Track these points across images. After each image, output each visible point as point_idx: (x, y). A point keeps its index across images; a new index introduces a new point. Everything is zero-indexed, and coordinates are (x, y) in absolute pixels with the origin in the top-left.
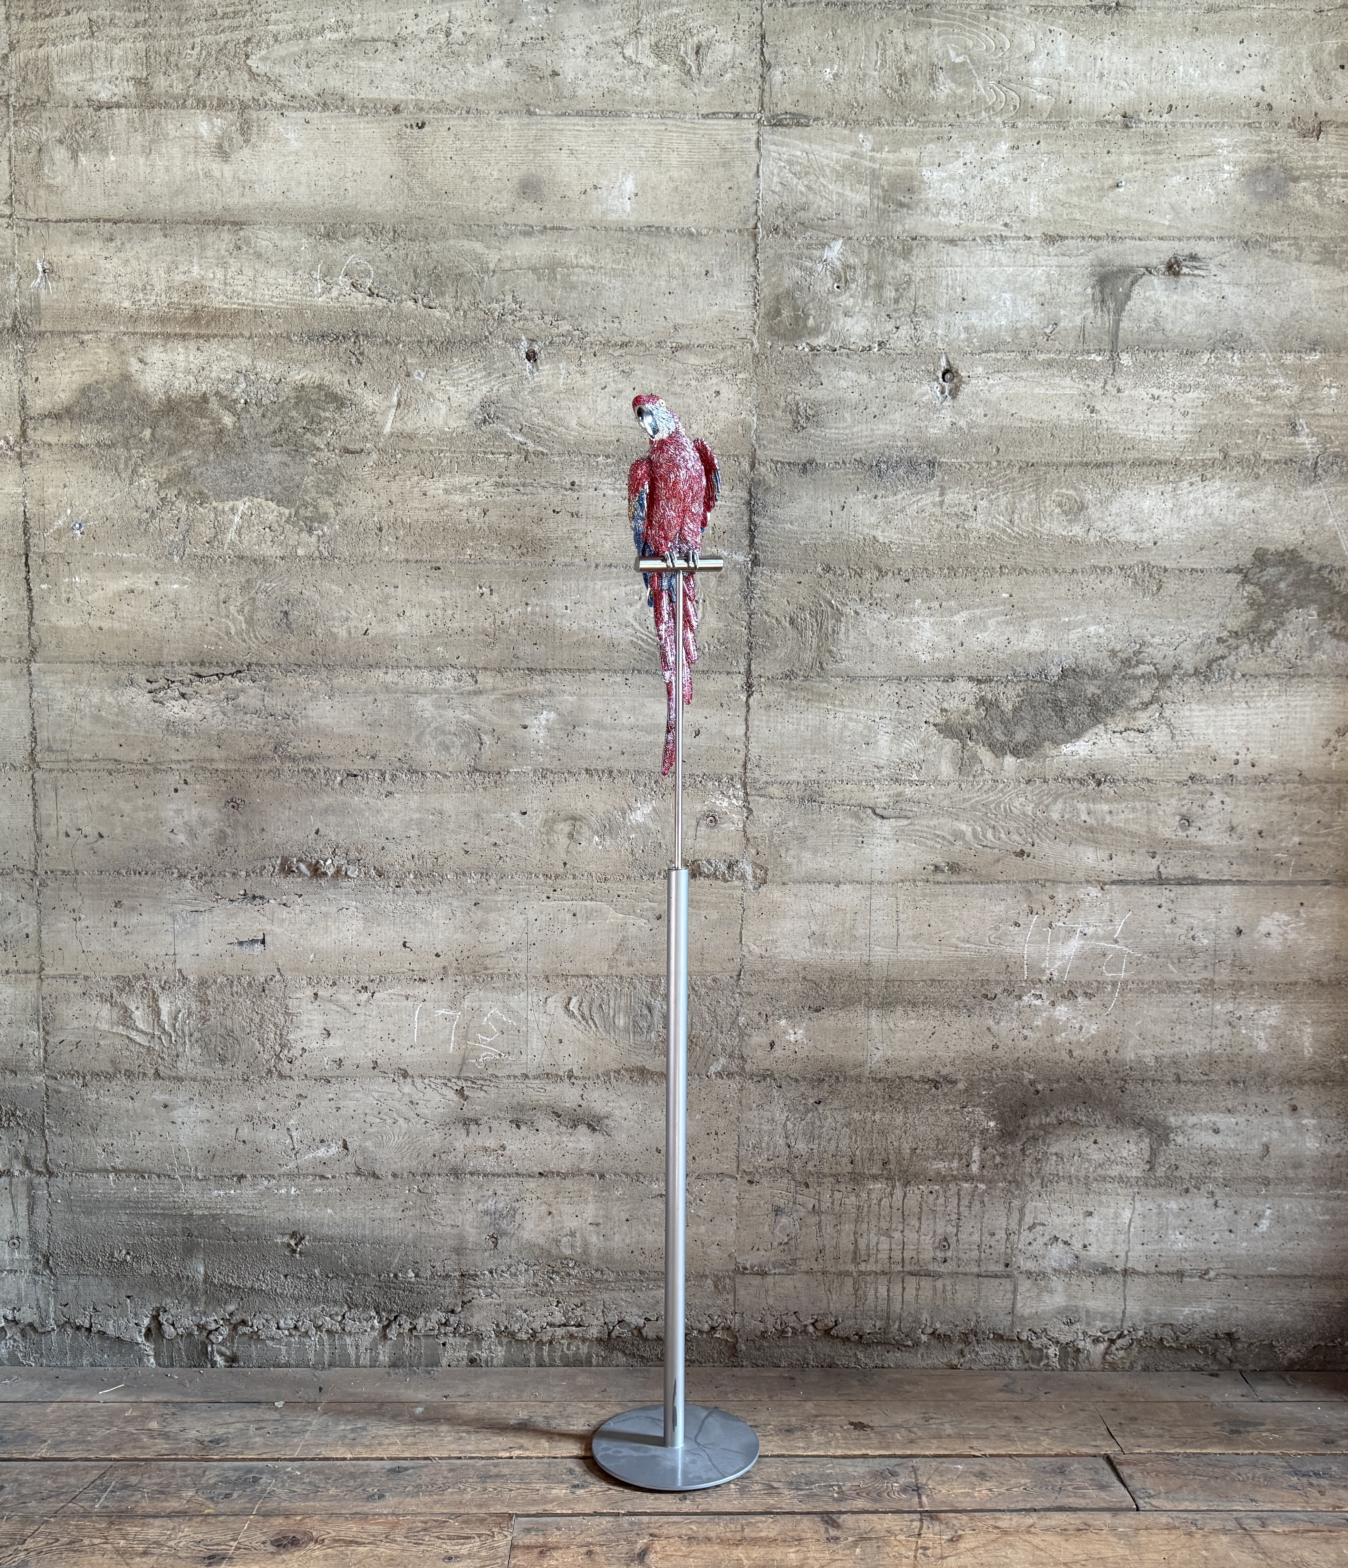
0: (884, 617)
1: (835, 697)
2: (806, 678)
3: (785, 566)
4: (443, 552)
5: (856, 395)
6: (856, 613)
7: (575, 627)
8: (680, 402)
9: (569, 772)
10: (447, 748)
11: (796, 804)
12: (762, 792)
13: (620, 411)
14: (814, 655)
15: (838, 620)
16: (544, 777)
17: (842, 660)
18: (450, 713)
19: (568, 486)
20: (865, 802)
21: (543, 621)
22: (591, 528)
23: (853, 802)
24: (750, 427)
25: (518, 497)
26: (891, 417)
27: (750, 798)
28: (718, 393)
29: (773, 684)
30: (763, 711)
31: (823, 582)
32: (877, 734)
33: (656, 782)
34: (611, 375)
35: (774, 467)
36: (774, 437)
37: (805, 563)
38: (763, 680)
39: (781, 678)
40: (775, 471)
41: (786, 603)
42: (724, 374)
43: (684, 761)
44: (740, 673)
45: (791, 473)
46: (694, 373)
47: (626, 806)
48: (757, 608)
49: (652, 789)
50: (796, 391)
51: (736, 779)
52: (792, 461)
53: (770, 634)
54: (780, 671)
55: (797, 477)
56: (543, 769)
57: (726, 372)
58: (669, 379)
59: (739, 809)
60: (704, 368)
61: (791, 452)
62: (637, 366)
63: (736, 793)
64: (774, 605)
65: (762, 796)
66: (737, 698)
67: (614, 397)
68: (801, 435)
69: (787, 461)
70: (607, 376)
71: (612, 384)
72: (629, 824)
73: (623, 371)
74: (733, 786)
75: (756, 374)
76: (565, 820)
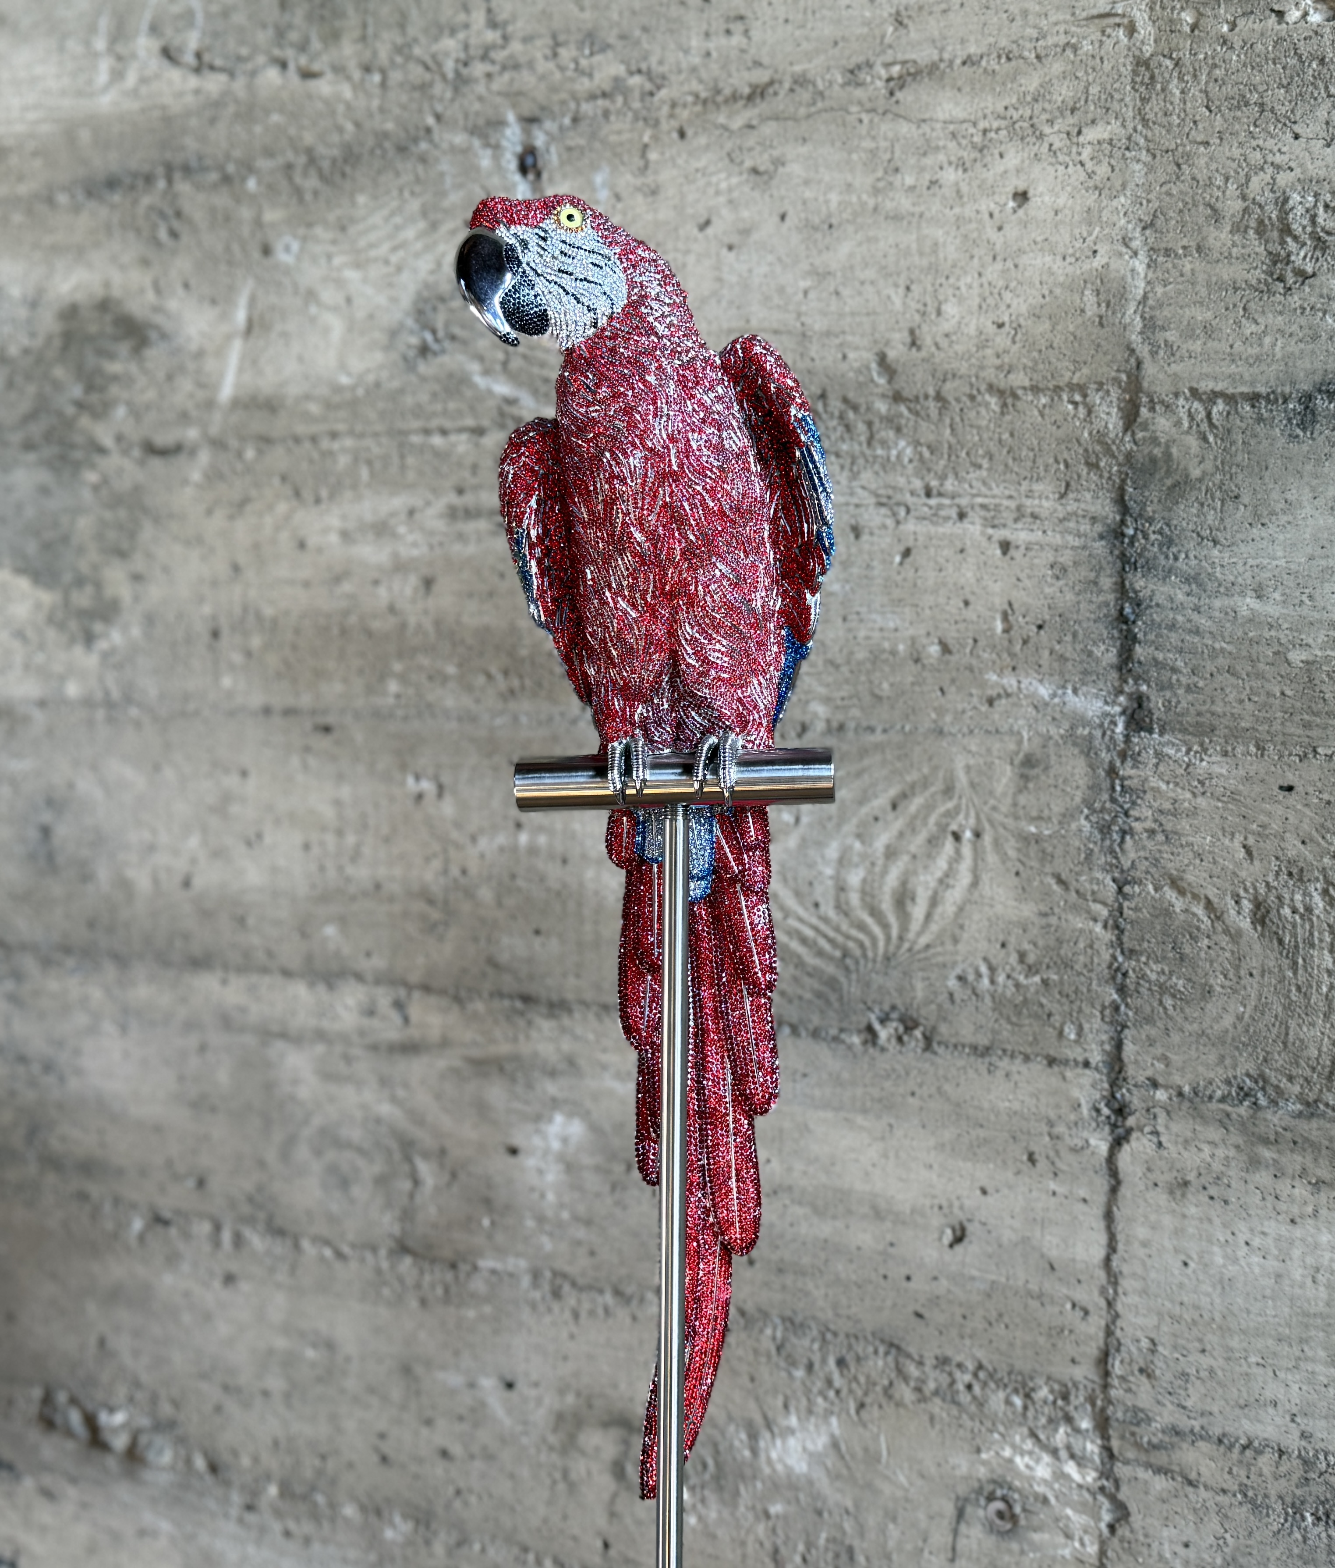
2: (1310, 1108)
3: (1238, 734)
4: (338, 687)
8: (910, 239)
9: (618, 1293)
10: (345, 1184)
11: (1275, 1519)
12: (1160, 1458)
13: (745, 284)
16: (556, 1294)
18: (349, 1096)
21: (554, 872)
24: (1122, 294)
27: (1121, 1470)
28: (1022, 197)
29: (1197, 1114)
30: (1161, 1198)
33: (841, 1363)
34: (724, 185)
35: (1202, 414)
36: (1202, 315)
37: (1307, 726)
38: (1161, 1095)
39: (1223, 1100)
40: (1205, 426)
41: (1242, 853)
42: (1041, 136)
43: (919, 1315)
44: (1086, 1064)
45: (1260, 429)
46: (952, 145)
47: (758, 1419)
48: (1143, 865)
49: (829, 1382)
50: (1278, 159)
51: (1078, 1399)
52: (1263, 390)
53: (1187, 949)
54: (1218, 1074)
55: (1281, 442)
56: (555, 1274)
57: (1047, 130)
58: (880, 173)
59: (1087, 1496)
60: (982, 125)
61: (1258, 359)
62: (792, 151)
63: (1077, 1443)
64: (1199, 856)
65: (1159, 1470)
66: (1080, 1143)
67: (730, 248)
68: (1295, 300)
69: (1245, 389)
70: (711, 191)
71: (725, 212)
72: (767, 1470)
73: (755, 171)
74: (1069, 1419)
75: (1145, 122)
76: (605, 1425)
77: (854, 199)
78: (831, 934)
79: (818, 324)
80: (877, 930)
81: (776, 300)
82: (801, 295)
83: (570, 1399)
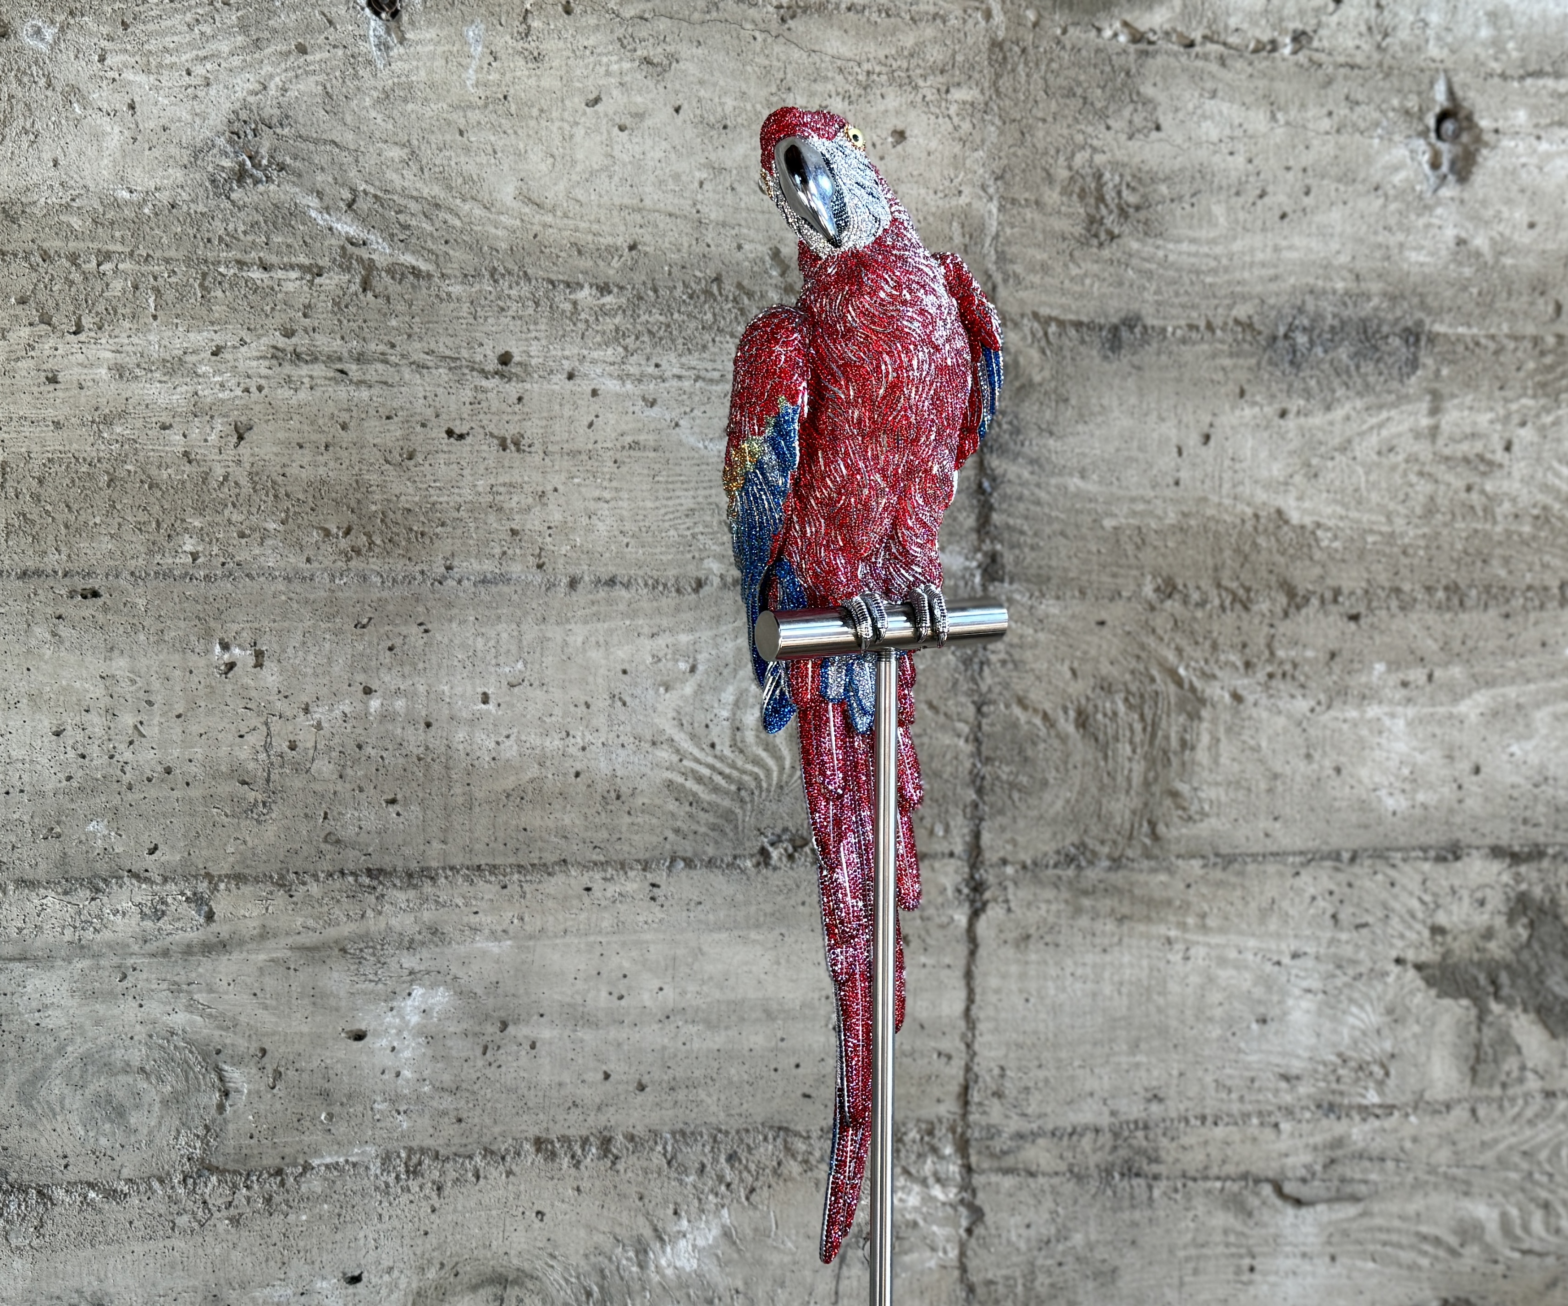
0: (1302, 705)
1: (1186, 906)
2: (1116, 863)
3: (1065, 582)
4: (106, 544)
5: (1240, 160)
6: (1237, 698)
7: (510, 749)
9: (488, 1152)
10: (119, 1114)
11: (1093, 1185)
12: (1009, 1161)
13: (638, 165)
14: (1136, 803)
15: (1194, 716)
16: (414, 1171)
17: (1204, 815)
18: (126, 1012)
19: (492, 365)
20: (1258, 1168)
21: (415, 738)
22: (557, 480)
23: (1230, 1169)
24: (982, 228)
25: (342, 392)
26: (1319, 218)
27: (978, 1180)
28: (900, 136)
29: (1037, 881)
30: (1009, 952)
31: (1160, 622)
32: (1284, 993)
33: (732, 1158)
34: (615, 67)
35: (1040, 334)
36: (1040, 256)
37: (1114, 576)
38: (1009, 870)
39: (1056, 866)
40: (1043, 343)
41: (1068, 675)
42: (916, 88)
43: (807, 1096)
44: (951, 855)
45: (1082, 349)
46: (839, 78)
47: (647, 1233)
48: (997, 689)
49: (721, 1178)
50: (1095, 142)
51: (941, 1131)
52: (1085, 319)
53: (1030, 753)
54: (1050, 848)
55: (1097, 360)
56: (410, 1151)
57: (921, 83)
58: (774, 89)
59: (949, 1210)
60: (866, 66)
61: (1081, 296)
62: (685, 50)
63: (941, 1168)
64: (1039, 678)
65: (1007, 1171)
66: (945, 920)
67: (622, 129)
68: (1106, 253)
69: (1072, 317)
70: (602, 70)
71: (615, 93)
72: (656, 1278)
73: (647, 61)
74: (934, 1150)
75: (997, 91)
76: (474, 1288)
77: (749, 107)
78: (727, 771)
79: (714, 214)
80: (771, 763)
81: (671, 185)
82: (696, 184)
83: (432, 1274)
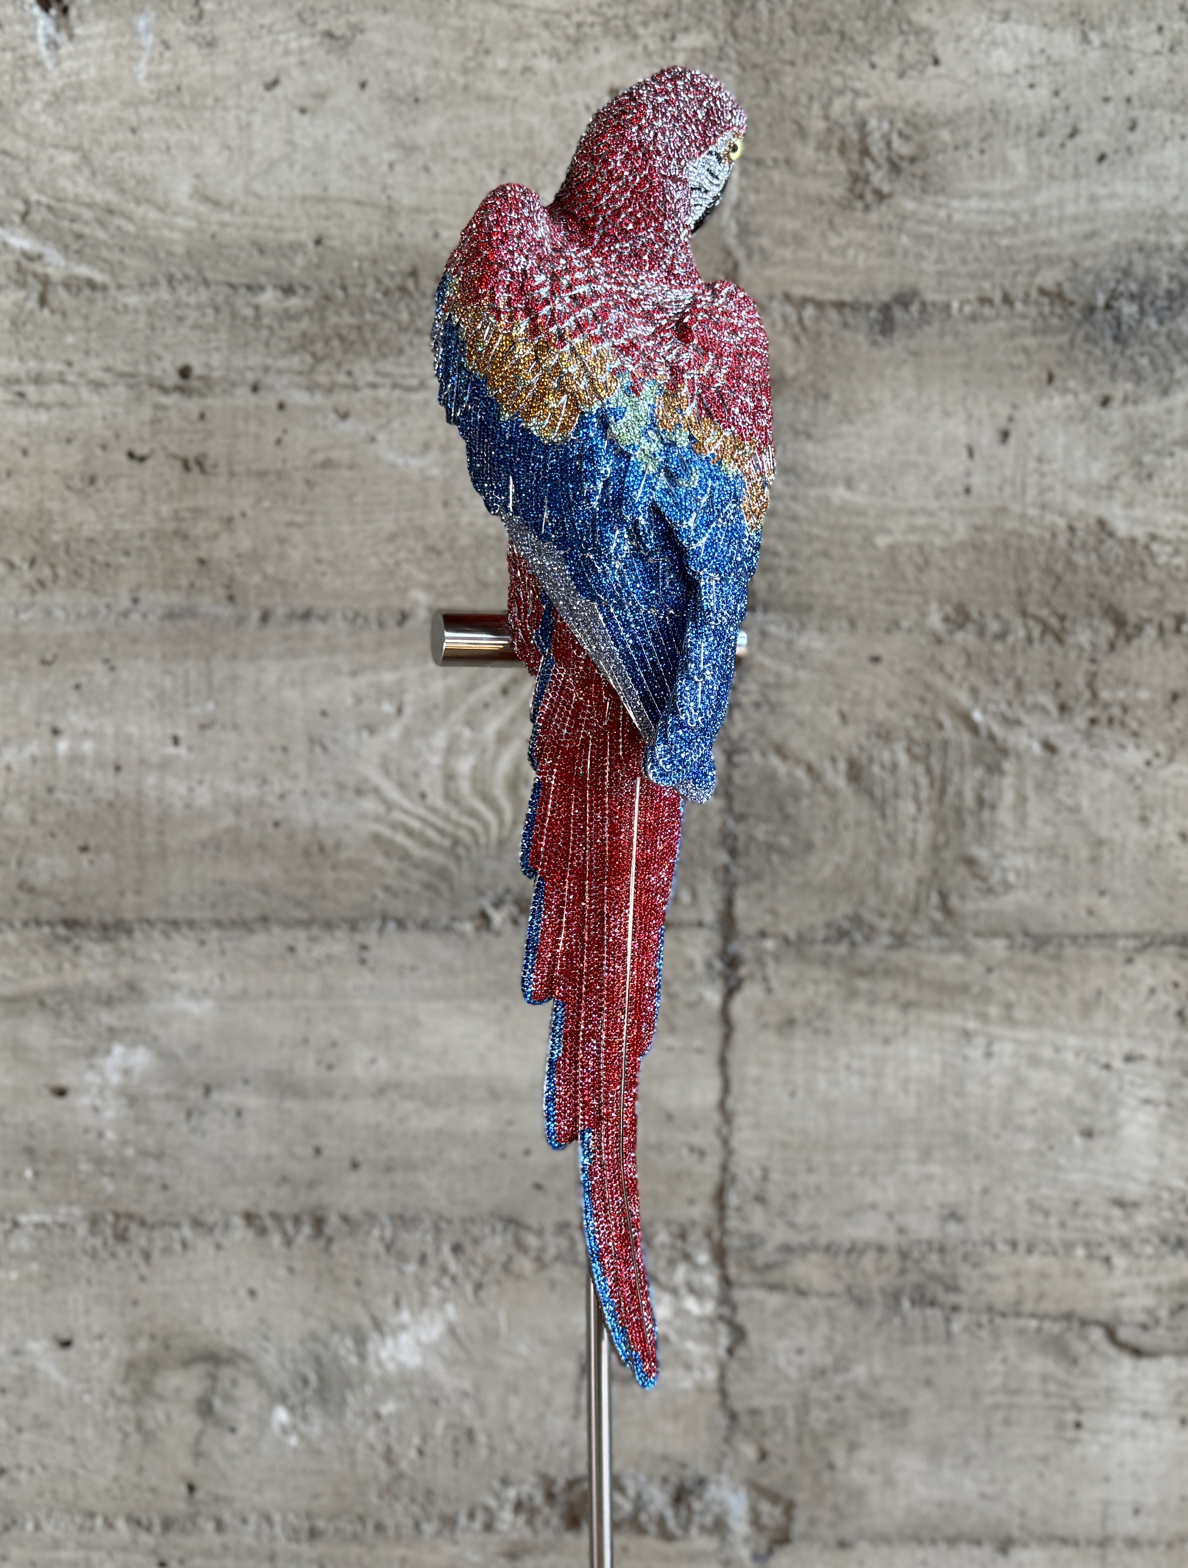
0: (1134, 757)
1: (986, 994)
2: (900, 940)
3: (831, 612)
5: (1043, 93)
6: (1049, 747)
7: (203, 797)
8: (503, 122)
9: (197, 1223)
11: (878, 1312)
12: (774, 1276)
13: (321, 151)
14: (923, 870)
15: (994, 769)
16: (121, 1237)
17: (1008, 887)
19: (173, 379)
20: (1084, 1307)
21: (104, 781)
22: (244, 503)
23: (1048, 1306)
25: (22, 416)
26: (1151, 158)
27: (738, 1295)
29: (802, 957)
30: (770, 1038)
31: (950, 658)
32: (1115, 1104)
33: (457, 1249)
34: (294, 45)
35: (793, 318)
36: (792, 225)
37: (891, 603)
38: (769, 944)
39: (826, 940)
40: (797, 329)
41: (836, 720)
42: (635, 37)
43: (538, 1187)
44: (700, 924)
45: (847, 334)
46: (545, 34)
47: (366, 1322)
48: (750, 736)
49: (444, 1270)
50: (858, 85)
51: (695, 1236)
52: (847, 297)
53: (791, 809)
54: (819, 919)
55: (865, 346)
56: (117, 1216)
57: (641, 31)
58: (469, 52)
59: (706, 1327)
60: (576, 18)
61: (843, 270)
62: (371, 19)
63: (695, 1278)
64: (801, 724)
65: (774, 1287)
66: (694, 997)
67: (303, 111)
68: (874, 217)
69: (831, 296)
70: (280, 50)
71: (296, 73)
72: (376, 1372)
73: (330, 35)
74: (687, 1257)
75: (735, 35)
76: (186, 1364)
77: (442, 75)
78: (440, 823)
79: (407, 199)
80: (489, 816)
81: (359, 170)
82: (386, 168)
83: (143, 1345)
